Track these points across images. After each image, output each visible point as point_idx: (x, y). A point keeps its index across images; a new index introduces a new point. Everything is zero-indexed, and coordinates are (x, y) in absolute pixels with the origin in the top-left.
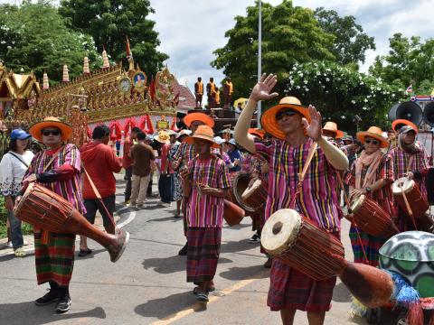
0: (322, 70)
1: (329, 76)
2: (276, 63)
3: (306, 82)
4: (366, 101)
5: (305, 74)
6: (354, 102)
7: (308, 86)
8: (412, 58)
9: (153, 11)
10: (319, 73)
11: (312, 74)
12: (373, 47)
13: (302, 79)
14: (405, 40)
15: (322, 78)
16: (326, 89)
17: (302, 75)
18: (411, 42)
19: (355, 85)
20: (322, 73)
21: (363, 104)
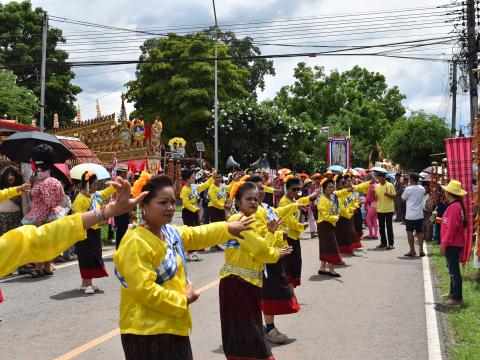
0: (243, 109)
1: (251, 115)
2: (198, 100)
3: (231, 121)
4: (285, 139)
5: (229, 114)
6: (274, 140)
7: (232, 125)
8: (318, 90)
9: (64, 41)
10: (241, 113)
11: (236, 113)
12: (273, 72)
13: (226, 118)
14: (309, 69)
15: (244, 117)
16: (247, 128)
17: (225, 114)
18: (315, 72)
19: (275, 123)
20: (244, 112)
21: (283, 142)
